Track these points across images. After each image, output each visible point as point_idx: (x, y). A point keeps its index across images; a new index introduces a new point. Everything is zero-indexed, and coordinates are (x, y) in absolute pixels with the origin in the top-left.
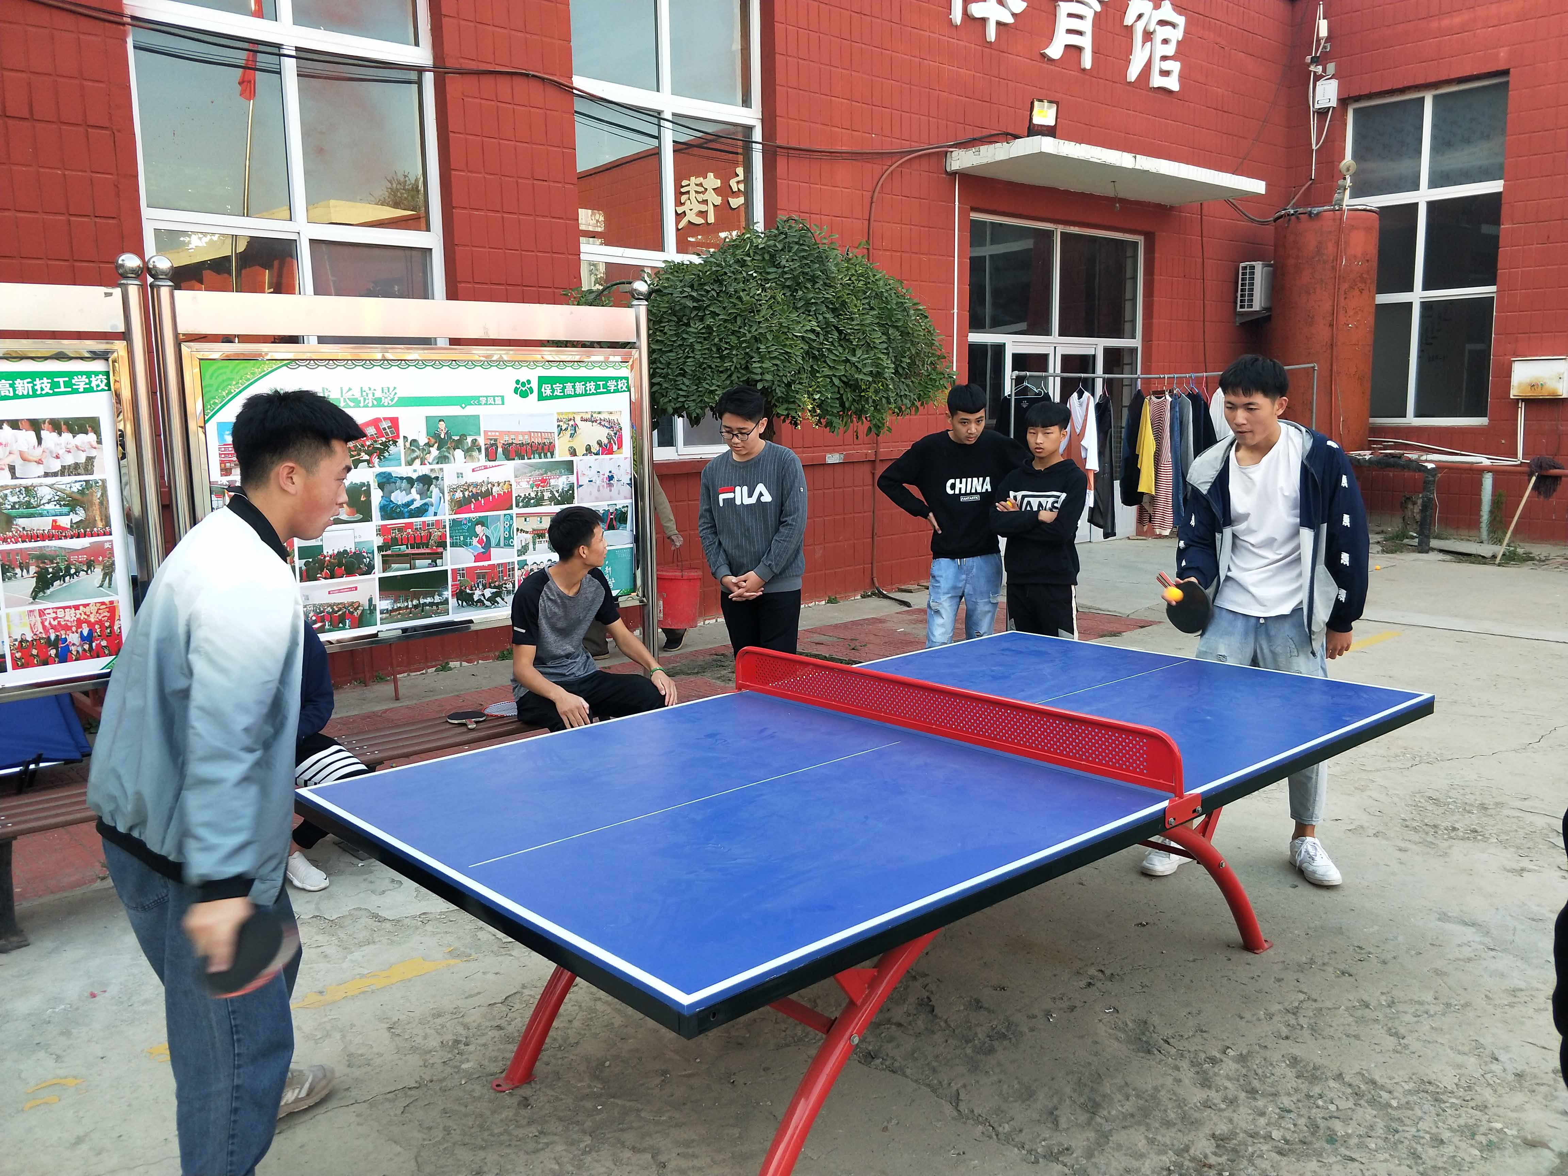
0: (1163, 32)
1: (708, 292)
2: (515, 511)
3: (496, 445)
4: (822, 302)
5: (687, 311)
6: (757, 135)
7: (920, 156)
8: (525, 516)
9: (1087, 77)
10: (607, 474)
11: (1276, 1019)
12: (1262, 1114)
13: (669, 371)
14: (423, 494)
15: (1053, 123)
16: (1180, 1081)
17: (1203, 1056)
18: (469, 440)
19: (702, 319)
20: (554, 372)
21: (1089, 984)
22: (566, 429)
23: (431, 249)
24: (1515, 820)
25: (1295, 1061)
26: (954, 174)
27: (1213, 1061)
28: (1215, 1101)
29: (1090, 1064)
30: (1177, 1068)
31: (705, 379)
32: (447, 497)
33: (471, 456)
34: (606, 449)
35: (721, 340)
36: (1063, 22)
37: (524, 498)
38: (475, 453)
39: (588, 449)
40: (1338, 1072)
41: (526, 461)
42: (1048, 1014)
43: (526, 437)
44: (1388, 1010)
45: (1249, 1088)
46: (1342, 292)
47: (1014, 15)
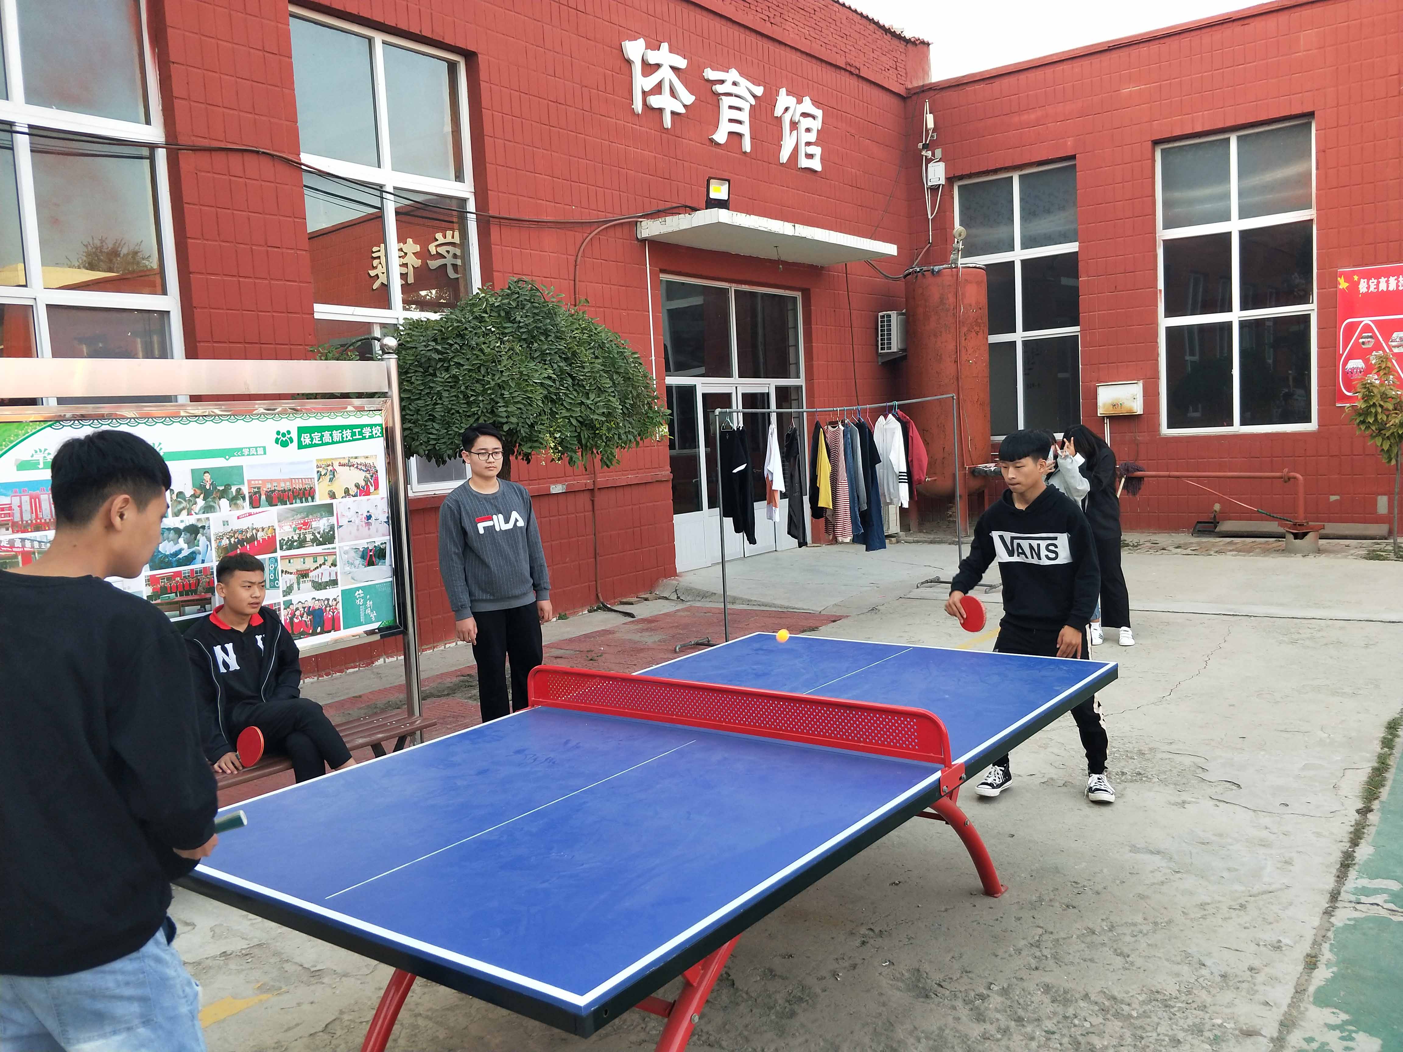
0: (805, 123)
1: (451, 345)
2: (279, 553)
3: (259, 492)
4: (555, 353)
5: (433, 363)
6: (471, 206)
7: (614, 225)
8: (289, 558)
9: (748, 158)
10: (365, 514)
11: (1024, 953)
12: (1032, 1039)
13: (419, 417)
14: (191, 543)
15: (726, 198)
16: (959, 1019)
17: (972, 994)
18: (234, 489)
19: (447, 370)
20: (312, 422)
21: (863, 943)
22: (325, 475)
23: (169, 312)
24: (1168, 761)
25: (1047, 988)
26: (644, 241)
27: (983, 997)
28: (992, 1033)
29: (880, 1014)
30: (954, 1008)
31: (454, 423)
32: (214, 545)
33: (236, 504)
34: (364, 491)
35: (467, 388)
36: (726, 114)
37: (289, 540)
38: (240, 502)
39: (347, 492)
40: (1085, 993)
41: (289, 506)
42: (835, 975)
43: (288, 484)
44: (1110, 934)
45: (1016, 1017)
46: (962, 334)
47: (685, 106)
